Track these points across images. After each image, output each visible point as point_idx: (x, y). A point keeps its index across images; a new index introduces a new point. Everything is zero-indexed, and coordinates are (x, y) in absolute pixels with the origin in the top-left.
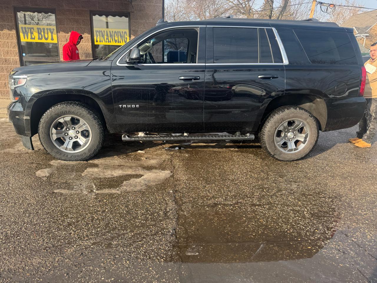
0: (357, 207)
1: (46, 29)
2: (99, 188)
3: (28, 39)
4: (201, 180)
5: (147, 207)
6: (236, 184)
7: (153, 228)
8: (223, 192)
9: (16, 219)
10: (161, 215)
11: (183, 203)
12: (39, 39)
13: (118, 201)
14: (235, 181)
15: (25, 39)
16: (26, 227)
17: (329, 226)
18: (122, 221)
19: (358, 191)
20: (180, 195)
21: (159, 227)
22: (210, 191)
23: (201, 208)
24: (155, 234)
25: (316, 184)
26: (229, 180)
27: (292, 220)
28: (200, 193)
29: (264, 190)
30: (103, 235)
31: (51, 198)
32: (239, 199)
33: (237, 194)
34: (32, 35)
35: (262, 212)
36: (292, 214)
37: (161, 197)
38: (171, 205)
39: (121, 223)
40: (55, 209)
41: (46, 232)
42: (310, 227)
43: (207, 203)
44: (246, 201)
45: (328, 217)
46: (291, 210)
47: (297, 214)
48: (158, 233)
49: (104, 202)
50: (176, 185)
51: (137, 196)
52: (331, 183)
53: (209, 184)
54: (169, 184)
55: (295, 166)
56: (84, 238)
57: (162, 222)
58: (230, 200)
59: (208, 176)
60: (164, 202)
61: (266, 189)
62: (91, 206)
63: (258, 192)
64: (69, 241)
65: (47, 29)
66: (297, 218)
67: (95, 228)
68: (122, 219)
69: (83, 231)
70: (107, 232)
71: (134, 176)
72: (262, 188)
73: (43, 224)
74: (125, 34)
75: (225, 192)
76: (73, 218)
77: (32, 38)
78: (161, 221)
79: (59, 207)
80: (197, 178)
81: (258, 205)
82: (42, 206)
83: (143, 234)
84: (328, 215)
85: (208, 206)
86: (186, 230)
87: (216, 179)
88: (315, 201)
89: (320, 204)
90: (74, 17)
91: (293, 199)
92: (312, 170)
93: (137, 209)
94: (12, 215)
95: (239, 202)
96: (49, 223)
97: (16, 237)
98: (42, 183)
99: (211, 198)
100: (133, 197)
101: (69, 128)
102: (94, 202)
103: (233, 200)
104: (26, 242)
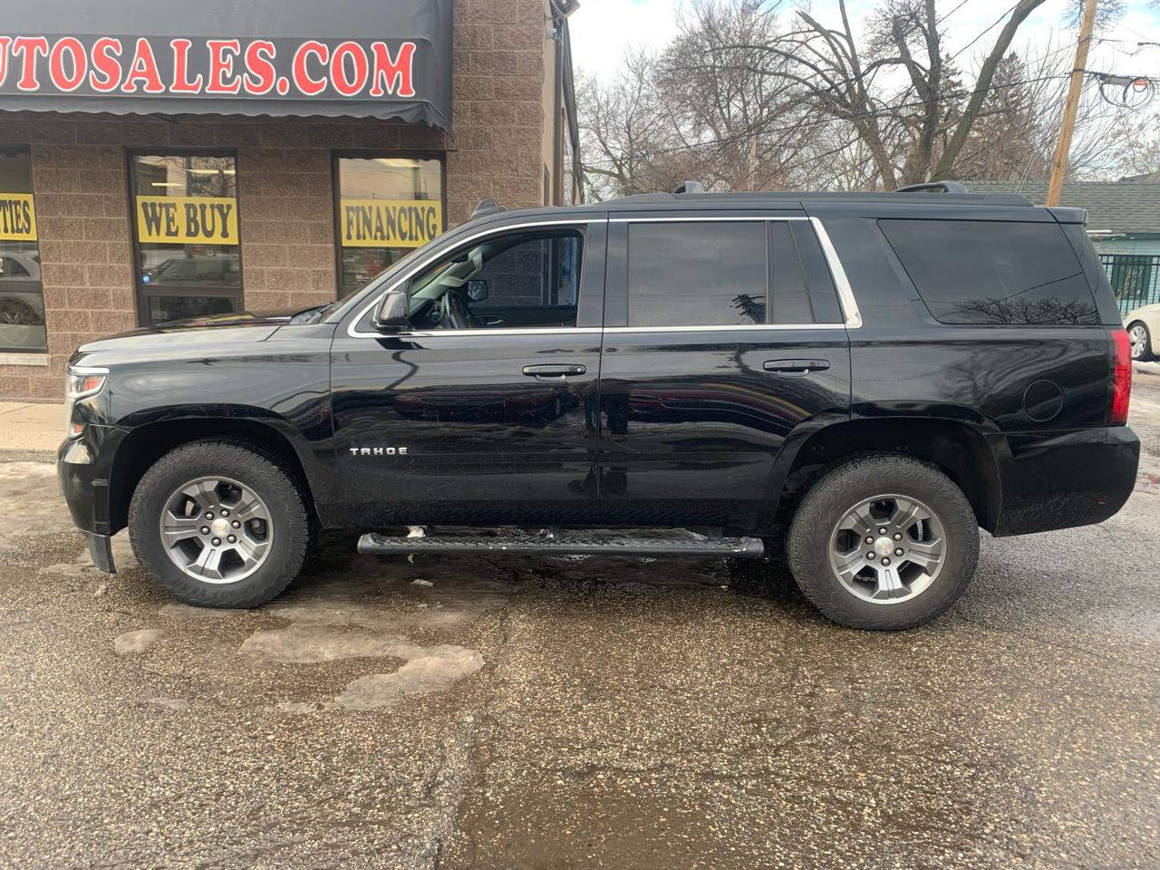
0: (1051, 801)
1: (208, 206)
2: (266, 695)
3: (158, 234)
4: (575, 686)
5: (383, 764)
6: (678, 703)
7: (379, 833)
8: (628, 729)
9: (18, 781)
10: (416, 792)
11: (493, 759)
12: (189, 234)
13: (306, 741)
14: (681, 695)
15: (150, 234)
16: (40, 804)
17: (926, 861)
18: (300, 804)
19: (1079, 748)
20: (494, 731)
21: (396, 830)
22: (590, 723)
23: (543, 777)
24: (378, 851)
25: (943, 713)
26: (664, 687)
27: (814, 833)
28: (558, 729)
29: (763, 729)
30: (235, 841)
31: (129, 720)
32: (670, 754)
33: (671, 737)
34: (172, 223)
35: (727, 802)
36: (822, 812)
37: (434, 738)
38: (457, 763)
39: (294, 810)
40: (128, 756)
41: (88, 822)
42: (862, 861)
43: (565, 763)
44: (689, 761)
45: (937, 829)
46: (823, 799)
47: (836, 813)
48: (390, 846)
49: (268, 741)
50: (492, 698)
51: (365, 729)
52: (998, 714)
53: (594, 699)
54: (470, 696)
55: (896, 649)
56: (180, 847)
57: (410, 816)
58: (641, 755)
59: (599, 673)
60: (438, 752)
61: (770, 723)
62: (229, 751)
63: (738, 734)
64: (137, 854)
65: (212, 207)
66: (833, 826)
67: (219, 819)
68: (300, 797)
69: (184, 826)
70: (249, 835)
71: (376, 663)
72: (758, 721)
73: (86, 799)
74: (431, 214)
75: (635, 730)
76: (168, 784)
77: (169, 233)
78: (409, 810)
79: (142, 749)
80: (565, 677)
81: (722, 778)
82: (97, 744)
83: (345, 847)
84: (940, 824)
85: (566, 772)
86: (474, 844)
87: (623, 684)
88: (915, 771)
89: (928, 784)
90: (287, 170)
91: (844, 763)
92: (951, 662)
93: (352, 771)
94: (14, 767)
95: (666, 765)
96: (103, 796)
97: (6, 833)
98: (117, 673)
99: (584, 748)
100: (351, 732)
101: (212, 514)
102: (241, 740)
103: (649, 758)
104: (26, 850)
